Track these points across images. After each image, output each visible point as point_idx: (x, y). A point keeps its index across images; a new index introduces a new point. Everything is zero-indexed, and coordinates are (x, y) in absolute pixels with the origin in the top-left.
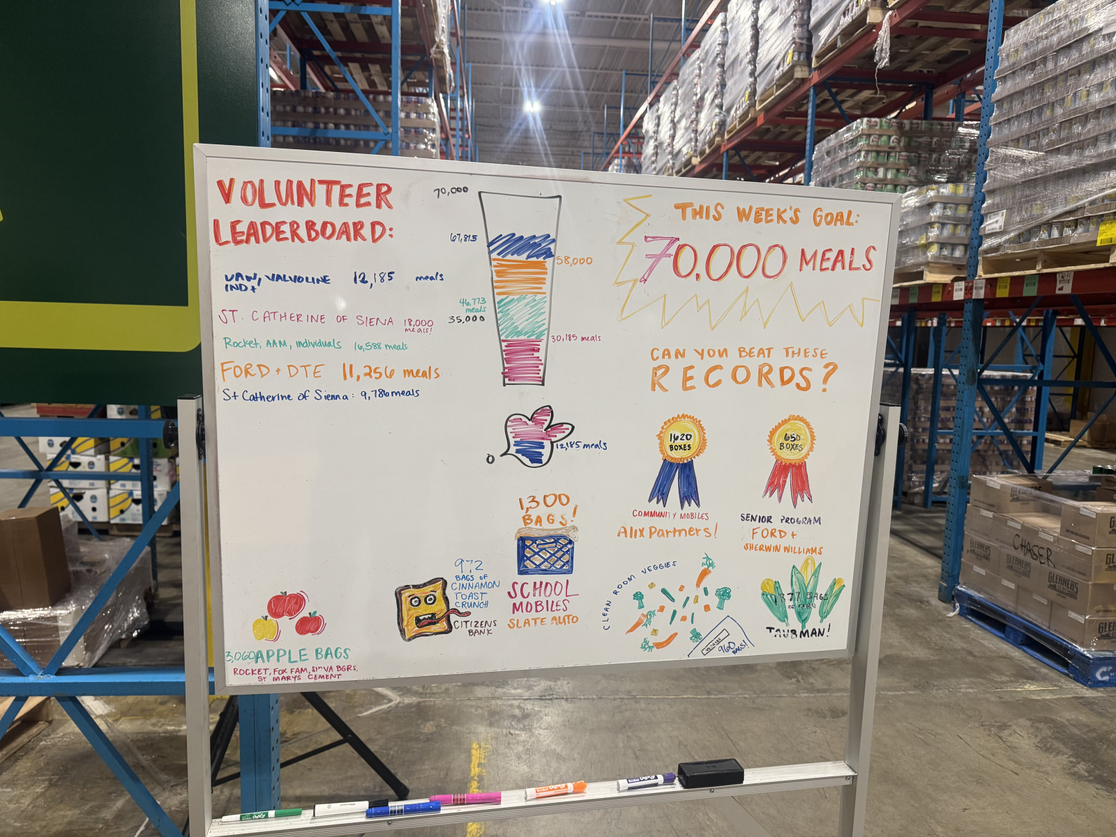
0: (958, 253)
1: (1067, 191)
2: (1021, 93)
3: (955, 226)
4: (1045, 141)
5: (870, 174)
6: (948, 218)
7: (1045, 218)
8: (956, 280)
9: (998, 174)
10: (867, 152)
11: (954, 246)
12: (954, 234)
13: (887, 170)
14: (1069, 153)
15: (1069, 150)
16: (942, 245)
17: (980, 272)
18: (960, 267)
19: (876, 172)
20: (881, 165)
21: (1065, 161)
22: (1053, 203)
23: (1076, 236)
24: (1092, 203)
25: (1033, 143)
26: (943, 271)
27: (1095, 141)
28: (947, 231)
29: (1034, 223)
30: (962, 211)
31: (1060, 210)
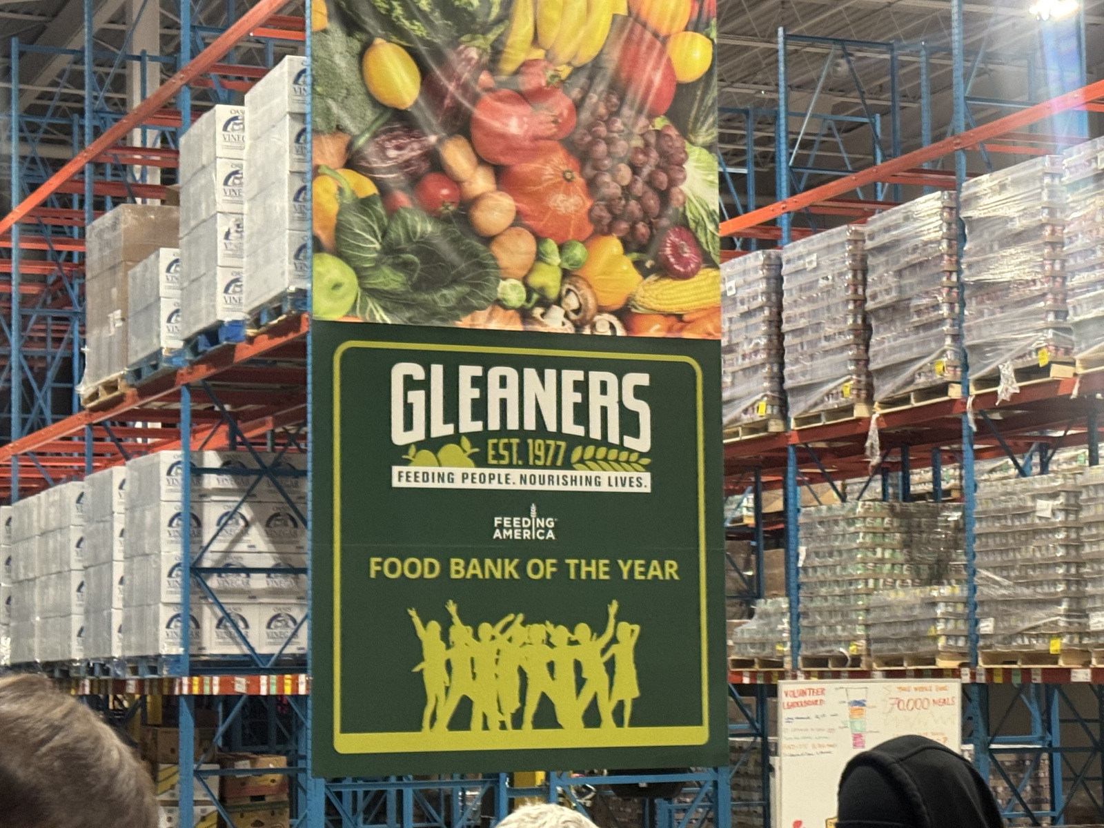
0: (961, 643)
1: (1029, 613)
2: (994, 534)
3: (956, 620)
4: (1012, 574)
5: (870, 554)
6: (950, 614)
7: (1019, 630)
8: (962, 665)
9: (985, 590)
10: (865, 533)
11: (957, 637)
12: (956, 627)
13: (884, 549)
14: (1028, 587)
15: (1027, 585)
16: (948, 637)
17: (980, 663)
18: (963, 655)
19: (875, 553)
20: (879, 545)
21: (1026, 592)
22: (1023, 620)
23: (1039, 645)
24: (1045, 624)
25: (1005, 573)
26: (951, 658)
27: (1041, 583)
28: (951, 625)
29: (1012, 632)
30: (960, 608)
31: (1027, 625)
